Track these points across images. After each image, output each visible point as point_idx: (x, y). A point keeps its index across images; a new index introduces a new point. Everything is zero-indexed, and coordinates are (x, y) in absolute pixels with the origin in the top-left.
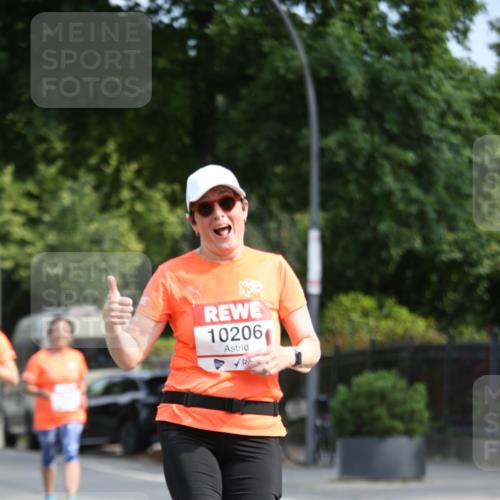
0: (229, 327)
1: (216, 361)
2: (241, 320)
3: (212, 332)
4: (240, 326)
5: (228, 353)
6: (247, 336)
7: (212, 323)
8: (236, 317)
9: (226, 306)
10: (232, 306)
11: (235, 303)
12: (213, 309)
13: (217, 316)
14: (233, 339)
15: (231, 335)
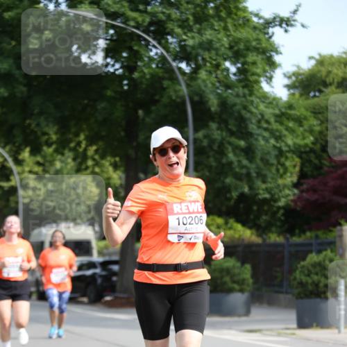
0: (187, 216)
1: (179, 236)
2: (193, 213)
3: (178, 219)
4: (193, 216)
5: (186, 232)
6: (197, 222)
7: (178, 213)
8: (191, 211)
9: (186, 204)
10: (189, 204)
11: (191, 202)
12: (179, 205)
13: (181, 209)
14: (190, 224)
15: (189, 221)
